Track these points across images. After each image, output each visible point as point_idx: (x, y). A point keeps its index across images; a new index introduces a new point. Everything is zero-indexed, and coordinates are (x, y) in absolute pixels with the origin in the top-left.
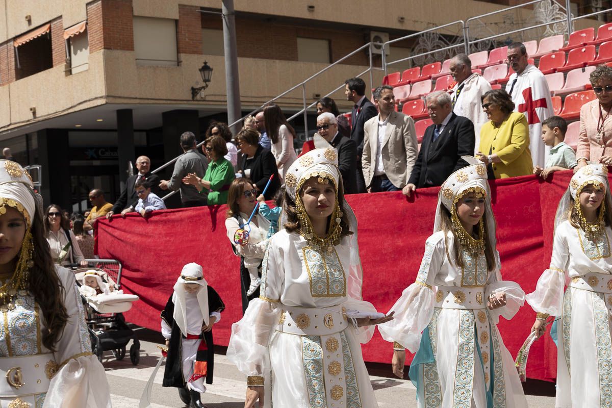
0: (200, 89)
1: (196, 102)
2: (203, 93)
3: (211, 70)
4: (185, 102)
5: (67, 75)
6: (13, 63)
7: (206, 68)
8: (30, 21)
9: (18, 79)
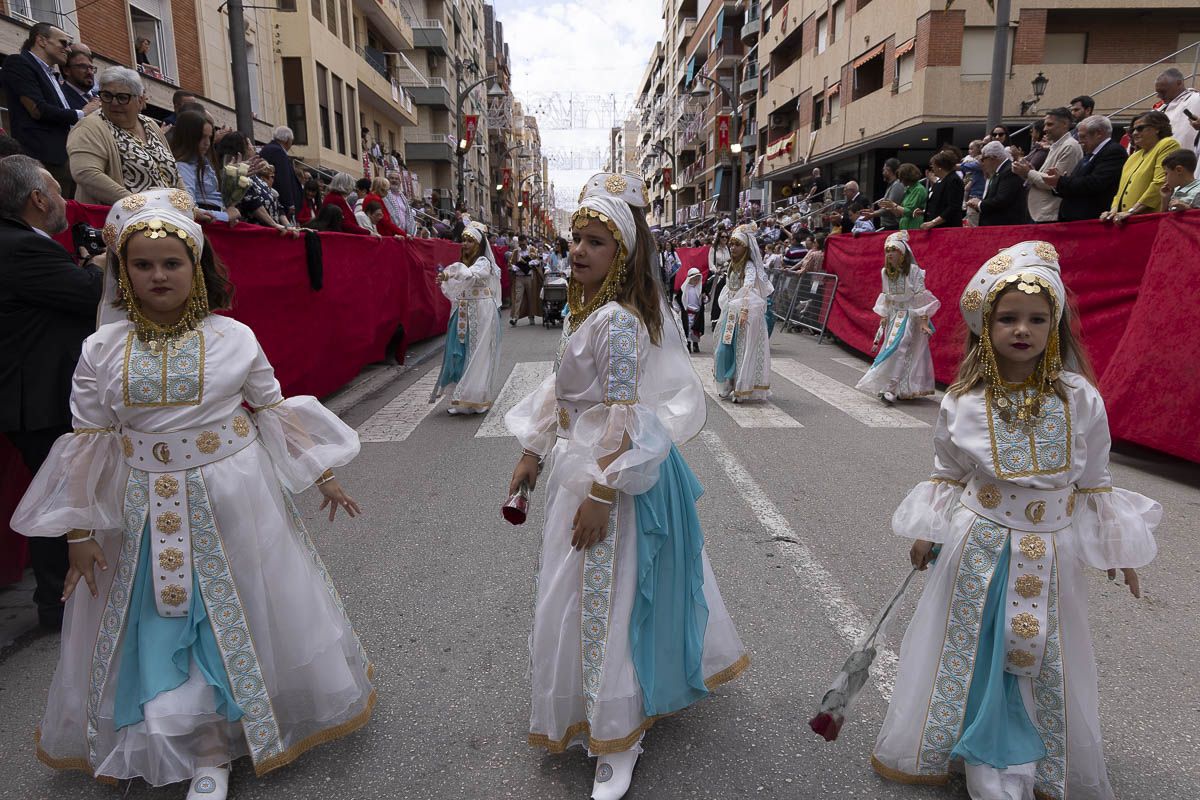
0: (1031, 104)
1: (1025, 118)
3: (1047, 81)
4: (1012, 119)
5: (892, 96)
6: (852, 85)
7: (1040, 80)
8: (868, 41)
9: (854, 100)
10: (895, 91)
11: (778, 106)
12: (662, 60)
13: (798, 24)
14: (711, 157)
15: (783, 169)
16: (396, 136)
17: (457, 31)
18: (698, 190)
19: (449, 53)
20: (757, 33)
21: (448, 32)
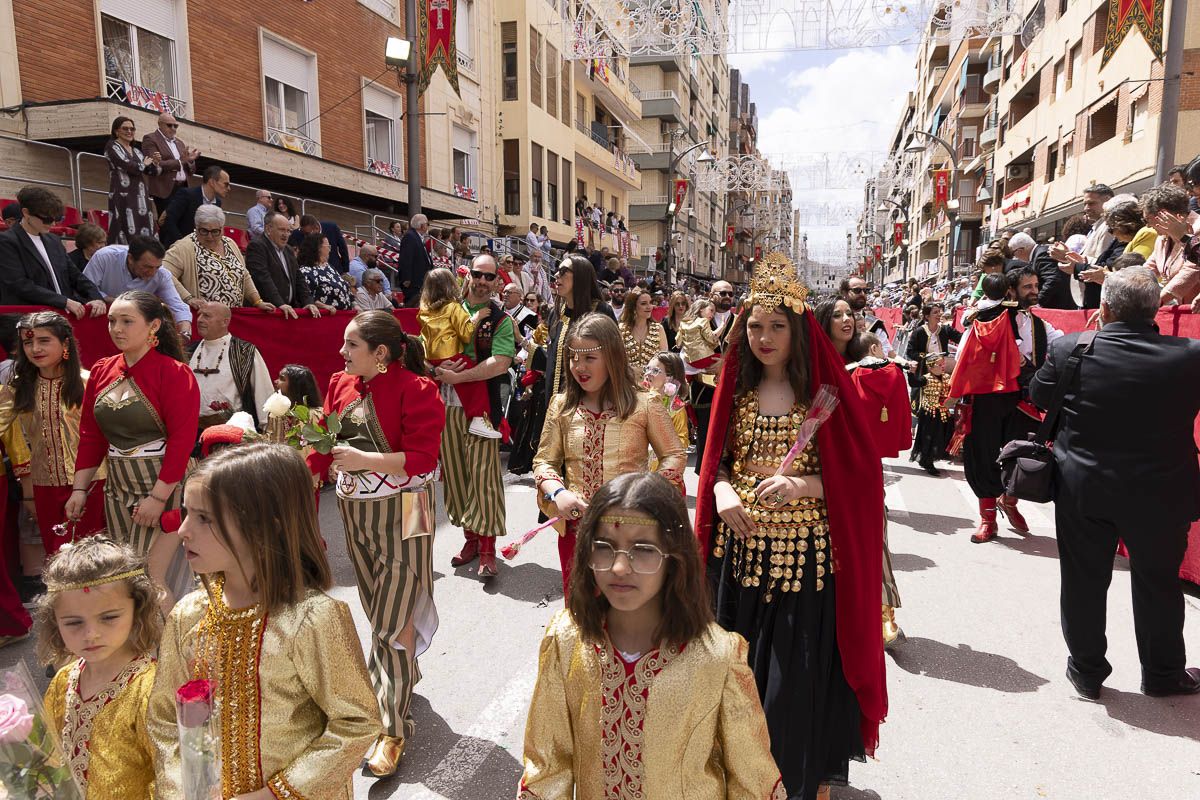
5: (1126, 144)
8: (1102, 87)
9: (1087, 149)
10: (1128, 140)
11: (1015, 157)
12: (912, 110)
13: (1037, 70)
15: (1017, 224)
16: (620, 201)
17: (694, 97)
19: (682, 119)
20: (999, 80)
21: (682, 100)
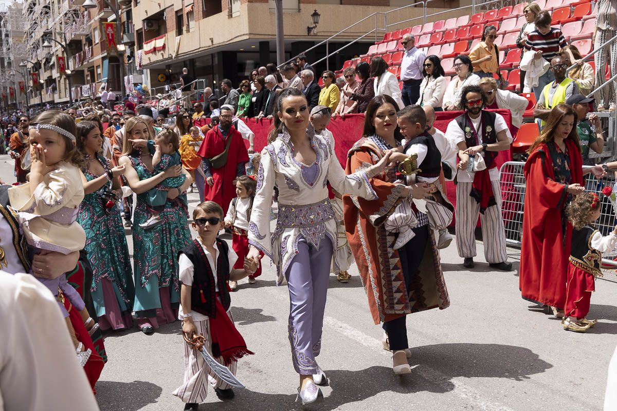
0: (312, 28)
1: (310, 37)
2: (315, 31)
3: (319, 15)
4: (303, 37)
5: (229, 18)
6: (201, 7)
7: (315, 14)
9: (204, 17)
10: (230, 16)
11: (149, 15)
14: (97, 48)
15: (157, 61)
18: (86, 73)
